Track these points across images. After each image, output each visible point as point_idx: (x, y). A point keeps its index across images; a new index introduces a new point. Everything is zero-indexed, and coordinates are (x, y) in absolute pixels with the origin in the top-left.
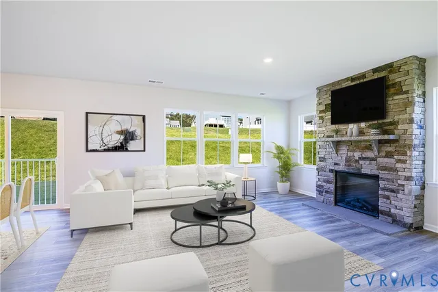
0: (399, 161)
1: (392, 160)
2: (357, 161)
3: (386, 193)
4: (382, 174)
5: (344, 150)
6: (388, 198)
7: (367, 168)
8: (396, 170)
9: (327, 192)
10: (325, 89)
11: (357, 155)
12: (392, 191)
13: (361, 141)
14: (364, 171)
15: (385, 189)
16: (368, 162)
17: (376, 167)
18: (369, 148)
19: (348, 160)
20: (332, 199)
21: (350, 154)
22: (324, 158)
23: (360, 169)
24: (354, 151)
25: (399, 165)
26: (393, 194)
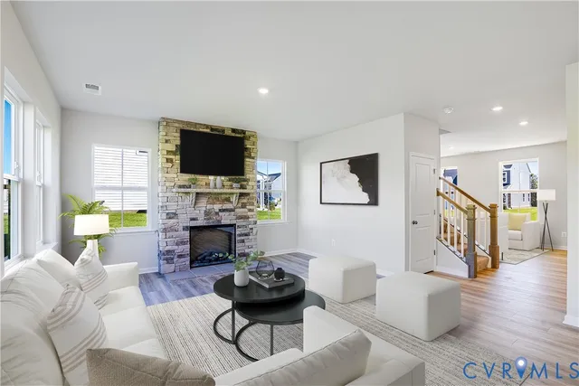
0: (250, 210)
1: (246, 210)
2: (217, 213)
3: (242, 238)
4: (239, 222)
5: (203, 203)
6: (243, 241)
7: (226, 219)
8: (248, 218)
9: (180, 256)
10: (177, 125)
11: (217, 207)
12: (246, 235)
13: (221, 194)
14: (223, 222)
15: (240, 235)
16: (228, 213)
17: (235, 217)
18: (228, 200)
19: (207, 213)
20: (188, 263)
21: (209, 207)
22: (175, 214)
23: (219, 221)
24: (214, 204)
25: (249, 214)
26: (246, 237)
